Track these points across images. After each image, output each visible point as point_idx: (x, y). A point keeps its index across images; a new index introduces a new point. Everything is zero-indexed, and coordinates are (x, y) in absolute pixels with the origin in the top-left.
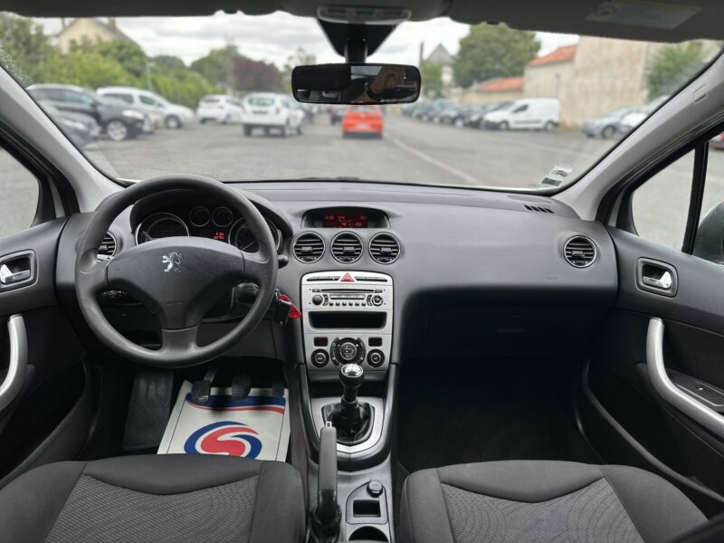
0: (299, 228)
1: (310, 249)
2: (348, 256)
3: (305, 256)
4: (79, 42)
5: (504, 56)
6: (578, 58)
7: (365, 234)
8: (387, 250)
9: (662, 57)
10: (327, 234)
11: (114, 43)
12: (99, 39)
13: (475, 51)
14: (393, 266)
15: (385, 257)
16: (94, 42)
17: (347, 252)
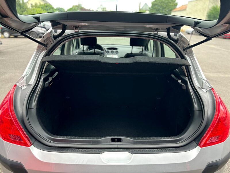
0: (106, 50)
1: (108, 52)
2: (112, 53)
3: (107, 53)
4: (34, 4)
5: (165, 8)
6: (187, 9)
7: (114, 51)
8: (117, 52)
9: (212, 9)
10: (110, 51)
11: (44, 5)
12: (40, 3)
13: (156, 6)
14: (117, 54)
15: (117, 53)
16: (38, 4)
17: (112, 52)
